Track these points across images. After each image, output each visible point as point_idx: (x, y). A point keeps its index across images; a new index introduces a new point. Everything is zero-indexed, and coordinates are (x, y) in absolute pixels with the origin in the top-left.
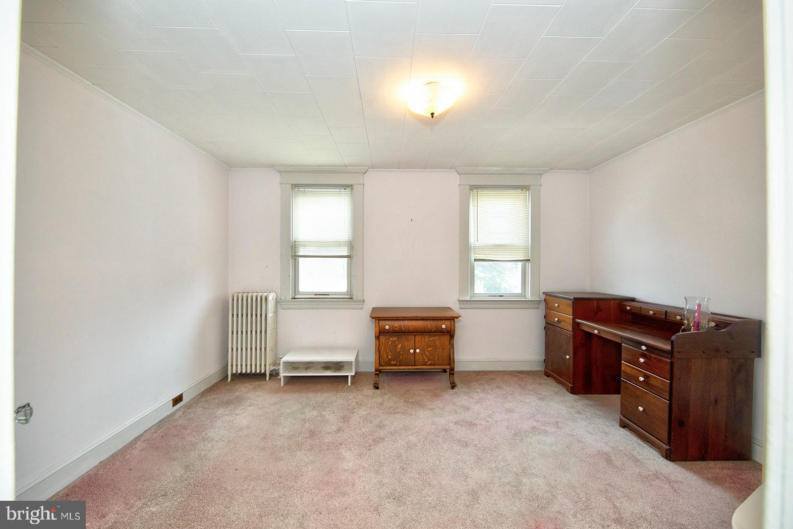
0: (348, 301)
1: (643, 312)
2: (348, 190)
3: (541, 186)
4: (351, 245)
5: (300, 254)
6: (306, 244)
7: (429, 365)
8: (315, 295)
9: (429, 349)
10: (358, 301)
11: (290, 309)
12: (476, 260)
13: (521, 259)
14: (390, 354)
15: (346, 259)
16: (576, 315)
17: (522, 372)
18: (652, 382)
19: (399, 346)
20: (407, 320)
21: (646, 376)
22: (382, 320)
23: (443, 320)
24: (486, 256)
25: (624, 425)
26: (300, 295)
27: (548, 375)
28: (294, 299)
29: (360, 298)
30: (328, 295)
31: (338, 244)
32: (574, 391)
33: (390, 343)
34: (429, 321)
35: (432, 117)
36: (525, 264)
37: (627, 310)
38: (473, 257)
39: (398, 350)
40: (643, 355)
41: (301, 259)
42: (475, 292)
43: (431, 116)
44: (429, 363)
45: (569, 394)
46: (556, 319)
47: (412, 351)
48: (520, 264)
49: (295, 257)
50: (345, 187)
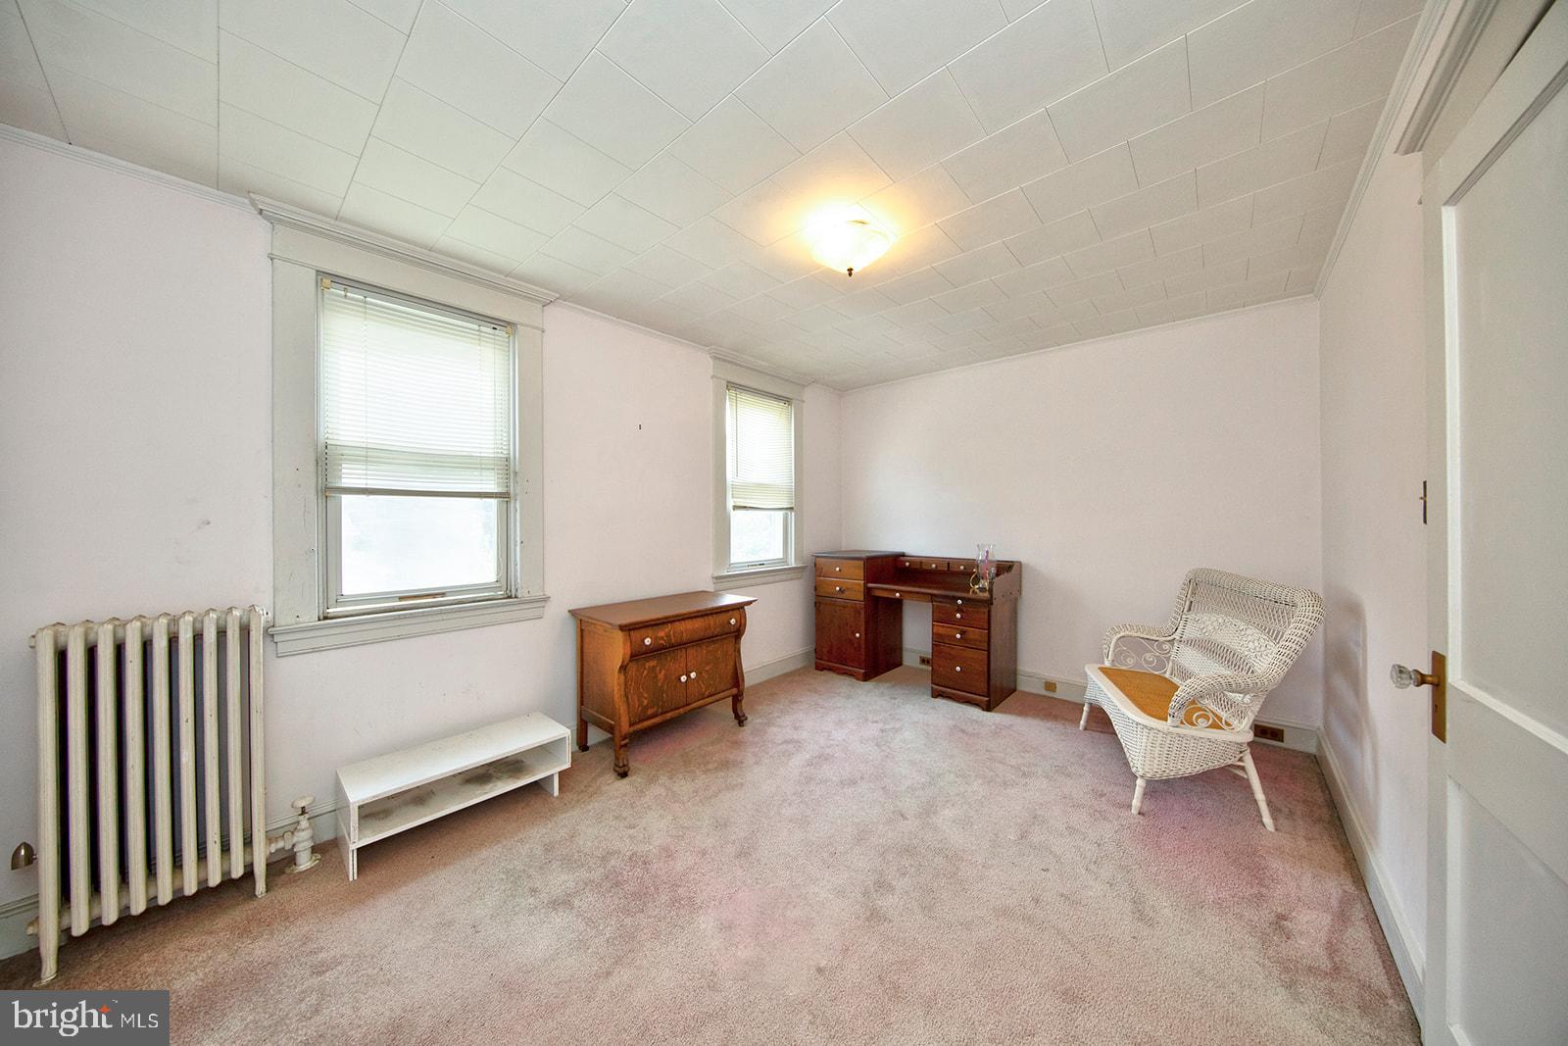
0: (503, 605)
1: (924, 567)
2: (501, 333)
3: (803, 402)
4: (507, 468)
5: (346, 482)
6: (368, 456)
7: (708, 697)
8: (401, 599)
9: (707, 668)
10: (531, 602)
11: (314, 650)
12: (736, 507)
13: (785, 506)
14: (646, 695)
15: (494, 502)
16: (868, 578)
17: (787, 675)
18: (971, 636)
19: (661, 676)
20: (678, 620)
21: (962, 633)
22: (634, 629)
23: (728, 611)
24: (748, 501)
25: (936, 695)
26: (344, 604)
27: (819, 668)
28: (326, 618)
29: (537, 593)
30: (443, 595)
31: (471, 463)
32: (866, 678)
33: (646, 672)
34: (710, 617)
35: (850, 275)
36: (787, 514)
37: (907, 567)
38: (730, 503)
39: (660, 684)
40: (960, 610)
41: (346, 499)
42: (732, 562)
43: (847, 272)
44: (707, 693)
45: (862, 683)
46: (838, 589)
47: (684, 678)
48: (782, 513)
49: (328, 492)
50: (496, 323)
